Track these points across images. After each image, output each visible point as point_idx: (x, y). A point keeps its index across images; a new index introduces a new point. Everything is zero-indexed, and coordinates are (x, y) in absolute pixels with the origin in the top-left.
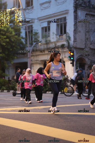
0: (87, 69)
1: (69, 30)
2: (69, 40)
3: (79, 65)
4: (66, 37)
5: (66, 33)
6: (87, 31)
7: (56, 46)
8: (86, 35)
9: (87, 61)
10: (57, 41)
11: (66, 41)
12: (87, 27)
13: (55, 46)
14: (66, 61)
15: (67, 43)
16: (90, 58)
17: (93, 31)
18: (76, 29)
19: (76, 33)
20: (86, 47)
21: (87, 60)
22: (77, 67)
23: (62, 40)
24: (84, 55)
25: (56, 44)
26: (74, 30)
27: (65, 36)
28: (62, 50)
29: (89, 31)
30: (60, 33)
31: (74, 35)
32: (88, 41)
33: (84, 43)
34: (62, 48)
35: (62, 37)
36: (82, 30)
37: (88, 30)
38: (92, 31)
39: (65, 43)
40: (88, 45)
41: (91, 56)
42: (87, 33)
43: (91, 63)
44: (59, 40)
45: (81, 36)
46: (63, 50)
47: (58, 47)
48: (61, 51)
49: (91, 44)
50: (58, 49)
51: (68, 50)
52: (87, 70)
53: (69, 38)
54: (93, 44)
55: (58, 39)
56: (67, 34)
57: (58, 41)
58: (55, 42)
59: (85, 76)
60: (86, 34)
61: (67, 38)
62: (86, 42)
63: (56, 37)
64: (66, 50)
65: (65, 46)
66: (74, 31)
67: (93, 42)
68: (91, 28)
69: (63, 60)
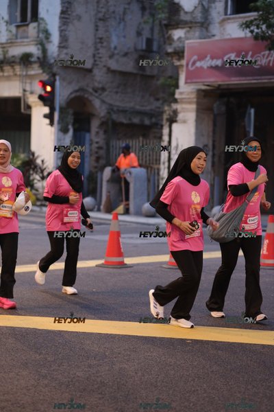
0: (97, 130)
1: (48, 11)
2: (45, 41)
3: (72, 117)
4: (36, 30)
5: (39, 19)
6: (101, 15)
7: (7, 56)
8: (97, 30)
9: (99, 107)
10: (11, 43)
11: (37, 44)
12: (101, 6)
13: (5, 58)
14: (36, 106)
15: (38, 49)
16: (108, 100)
17: (118, 17)
18: (67, 8)
19: (68, 20)
20: (97, 65)
21: (97, 103)
22: (68, 125)
23: (25, 40)
24: (91, 90)
25: (7, 51)
26: (63, 12)
27: (35, 28)
28: (23, 71)
29: (107, 16)
30: (19, 19)
31: (60, 27)
32: (102, 47)
33: (90, 52)
34: (24, 64)
35: (24, 31)
36: (86, 12)
37: (105, 13)
38: (115, 18)
39: (34, 50)
40: (102, 60)
41: (110, 92)
42: (100, 24)
43: (109, 113)
44: (17, 38)
45: (84, 30)
46: (27, 71)
47: (13, 62)
48: (21, 73)
49: (111, 57)
50: (12, 67)
51: (41, 71)
52: (97, 133)
53: (47, 34)
54: (116, 57)
55: (14, 37)
56: (41, 21)
57: (13, 41)
58: (5, 45)
59: (91, 150)
60: (97, 26)
61: (41, 35)
62: (98, 49)
63: (7, 30)
64: (35, 70)
65: (33, 60)
66: (63, 16)
67: (116, 52)
68: (112, 9)
69: (26, 100)
